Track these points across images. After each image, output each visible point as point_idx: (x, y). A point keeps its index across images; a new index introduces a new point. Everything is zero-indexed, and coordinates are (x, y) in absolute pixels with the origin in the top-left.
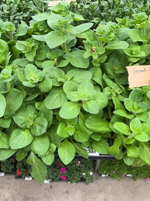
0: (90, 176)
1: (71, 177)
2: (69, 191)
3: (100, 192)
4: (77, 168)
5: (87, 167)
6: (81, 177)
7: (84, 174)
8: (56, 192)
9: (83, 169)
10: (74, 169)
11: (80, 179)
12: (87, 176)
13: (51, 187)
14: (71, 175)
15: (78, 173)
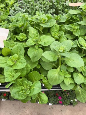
0: (75, 101)
1: (65, 102)
2: (62, 110)
3: (80, 111)
4: (67, 97)
5: (73, 96)
6: (70, 102)
7: (72, 100)
8: (55, 111)
9: (71, 97)
10: (66, 98)
11: (70, 103)
12: (74, 102)
13: (52, 108)
14: (64, 101)
15: (69, 100)
